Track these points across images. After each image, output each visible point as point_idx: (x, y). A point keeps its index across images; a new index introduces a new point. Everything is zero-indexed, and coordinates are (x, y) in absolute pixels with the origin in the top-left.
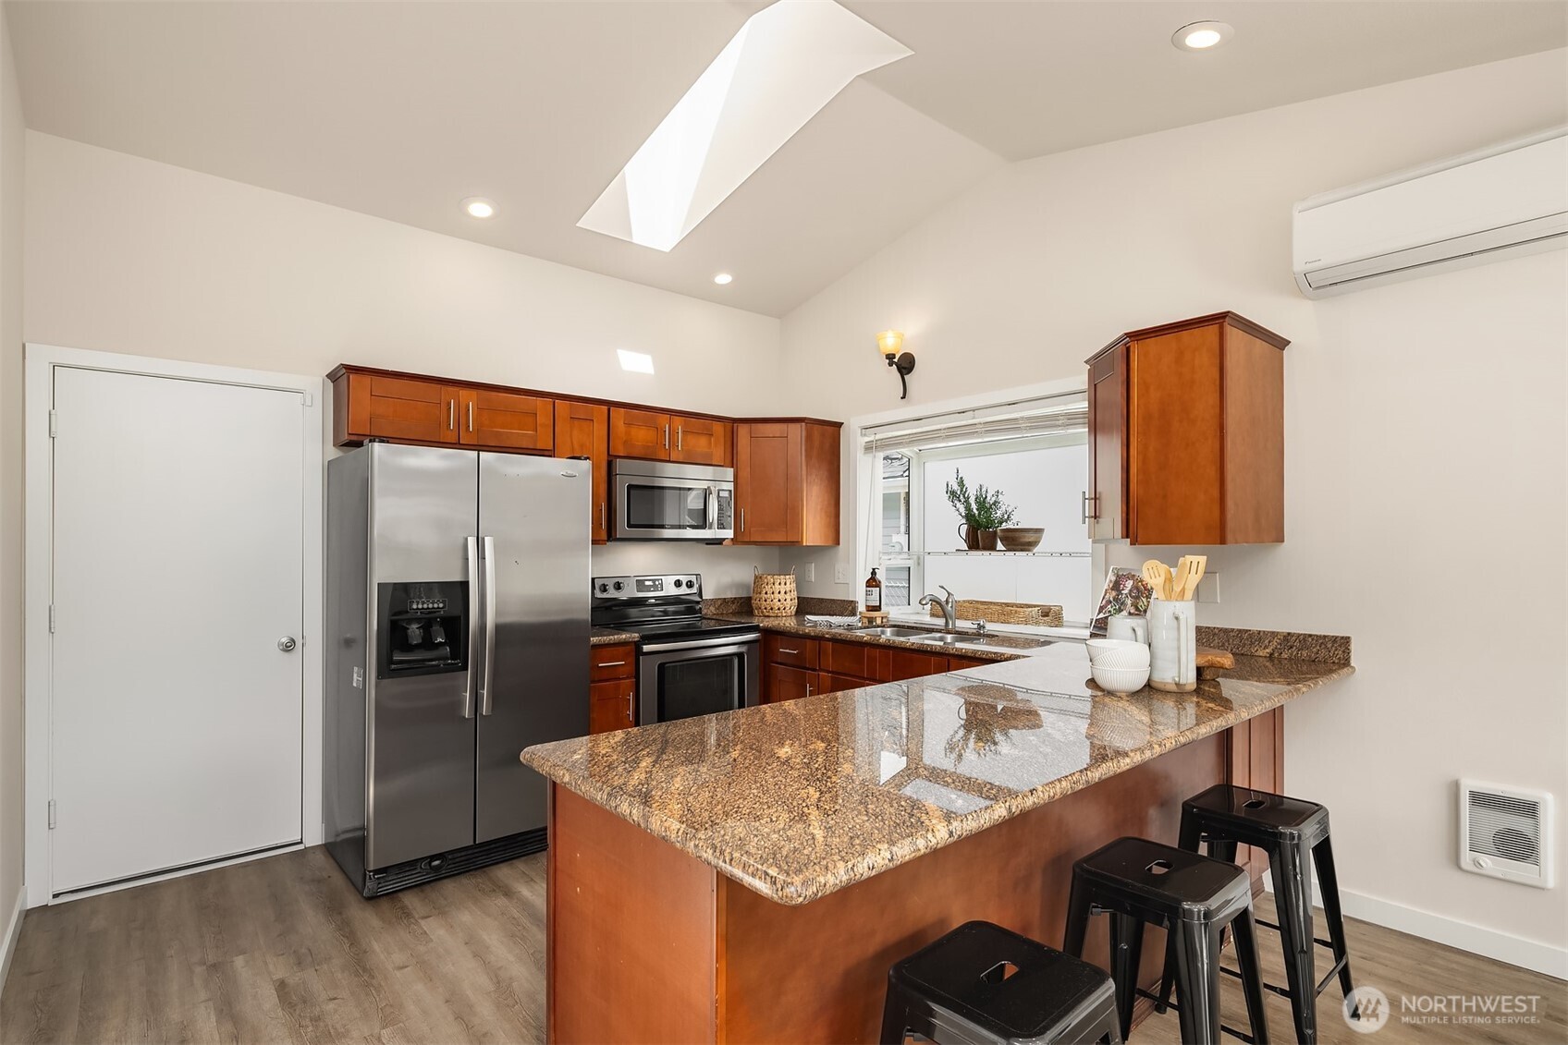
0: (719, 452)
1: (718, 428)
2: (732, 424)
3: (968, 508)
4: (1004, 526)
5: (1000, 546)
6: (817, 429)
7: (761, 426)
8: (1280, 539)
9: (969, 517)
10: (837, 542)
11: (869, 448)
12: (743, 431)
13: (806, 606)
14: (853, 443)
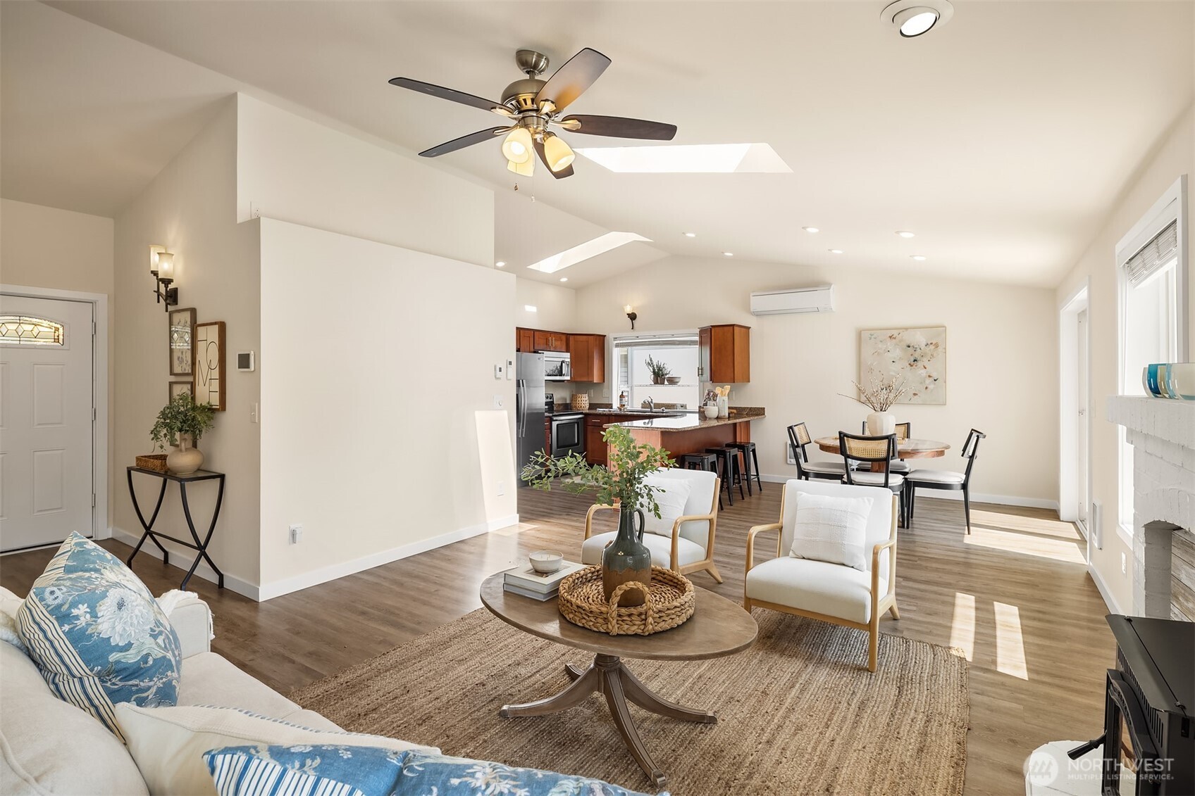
0: (564, 348)
1: (564, 337)
2: (568, 335)
3: (654, 370)
4: (667, 376)
5: (666, 382)
6: (598, 337)
7: (578, 337)
8: (749, 382)
9: (654, 372)
10: (604, 381)
11: (617, 346)
12: (571, 338)
13: (592, 406)
14: (611, 342)
